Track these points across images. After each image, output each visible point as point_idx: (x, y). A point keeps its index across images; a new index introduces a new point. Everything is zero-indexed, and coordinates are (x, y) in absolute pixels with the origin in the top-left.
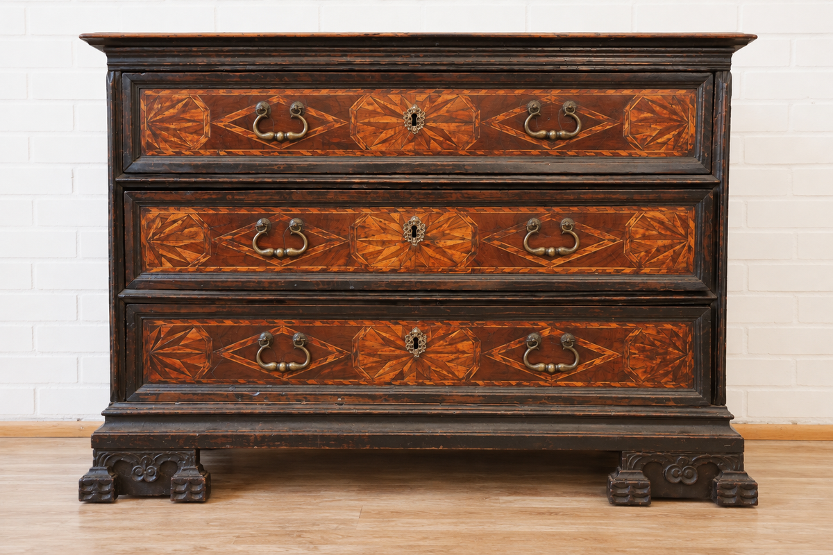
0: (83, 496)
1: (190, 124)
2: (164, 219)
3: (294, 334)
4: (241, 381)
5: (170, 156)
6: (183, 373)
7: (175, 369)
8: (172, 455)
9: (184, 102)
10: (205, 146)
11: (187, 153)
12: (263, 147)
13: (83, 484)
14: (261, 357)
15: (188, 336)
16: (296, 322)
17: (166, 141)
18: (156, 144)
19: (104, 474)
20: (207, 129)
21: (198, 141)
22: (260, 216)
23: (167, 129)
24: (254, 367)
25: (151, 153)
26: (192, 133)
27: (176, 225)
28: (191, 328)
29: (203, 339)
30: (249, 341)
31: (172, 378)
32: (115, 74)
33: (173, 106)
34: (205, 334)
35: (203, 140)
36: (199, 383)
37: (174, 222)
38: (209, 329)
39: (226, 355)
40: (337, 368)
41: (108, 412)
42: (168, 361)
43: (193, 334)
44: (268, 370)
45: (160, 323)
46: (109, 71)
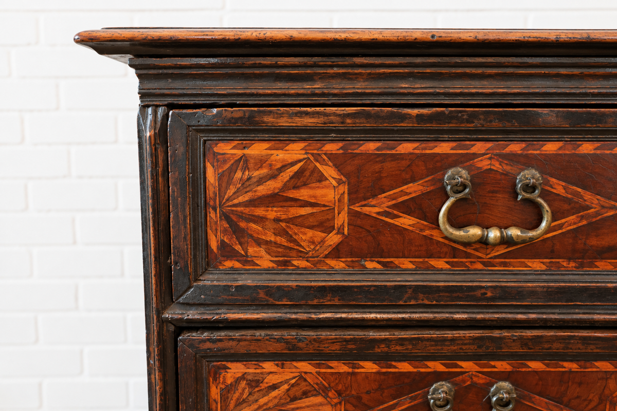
1: (308, 210)
2: (254, 383)
5: (268, 271)
9: (296, 168)
10: (336, 252)
11: (302, 263)
12: (454, 253)
17: (259, 242)
18: (238, 248)
20: (342, 219)
21: (323, 241)
22: (438, 377)
23: (260, 220)
25: (229, 264)
26: (311, 227)
27: (274, 393)
32: (155, 113)
33: (273, 177)
35: (333, 239)
37: (274, 387)
46: (143, 107)
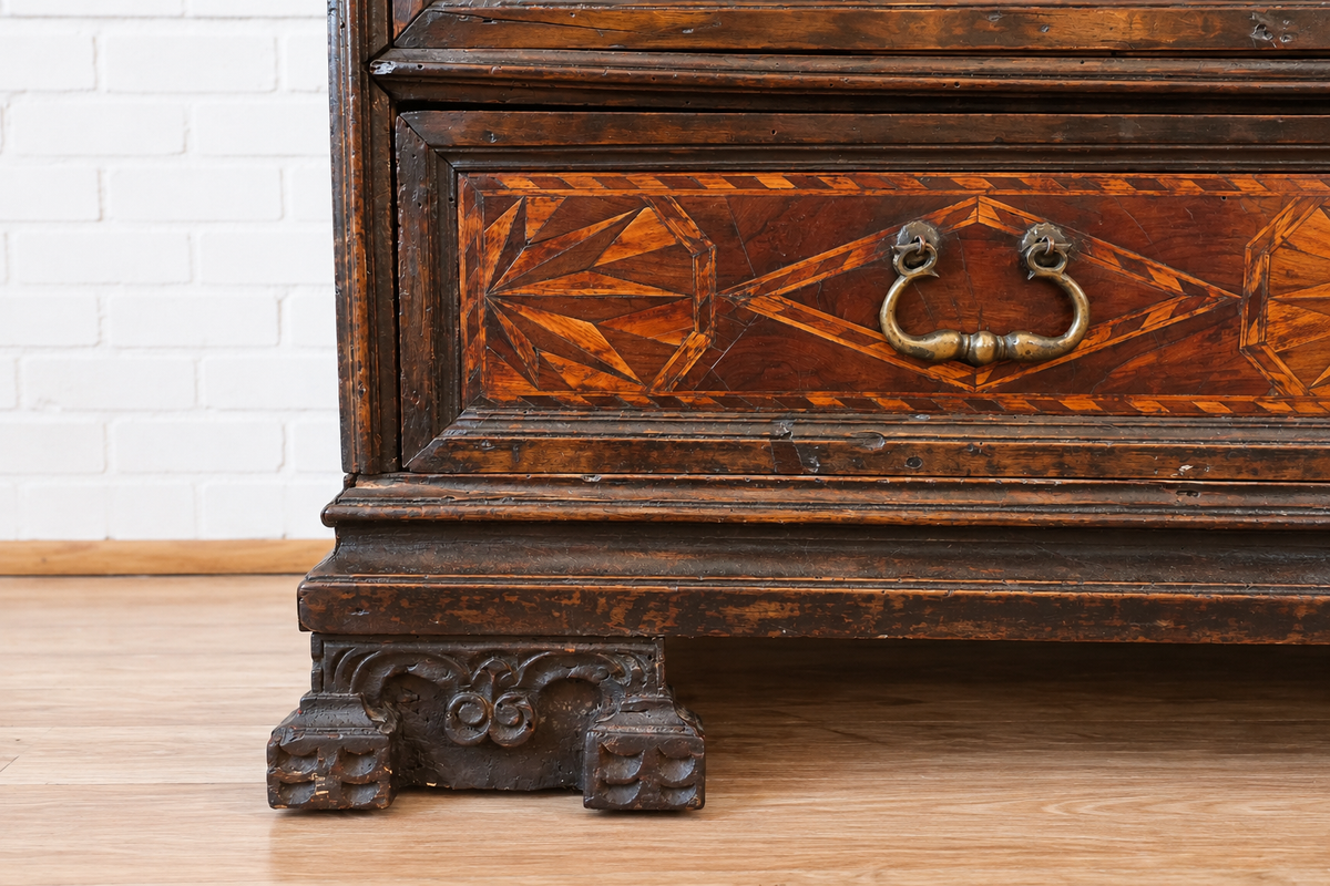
0: (280, 790)
3: (1025, 228)
4: (819, 399)
6: (608, 368)
7: (581, 357)
8: (579, 657)
13: (279, 754)
14: (899, 313)
15: (626, 235)
16: (1033, 182)
19: (353, 720)
24: (869, 351)
28: (639, 203)
29: (679, 246)
30: (853, 255)
31: (569, 388)
34: (688, 230)
36: (667, 403)
38: (700, 212)
39: (769, 308)
40: (1185, 351)
41: (339, 510)
42: (552, 324)
43: (644, 230)
44: (924, 359)
45: (518, 184)
